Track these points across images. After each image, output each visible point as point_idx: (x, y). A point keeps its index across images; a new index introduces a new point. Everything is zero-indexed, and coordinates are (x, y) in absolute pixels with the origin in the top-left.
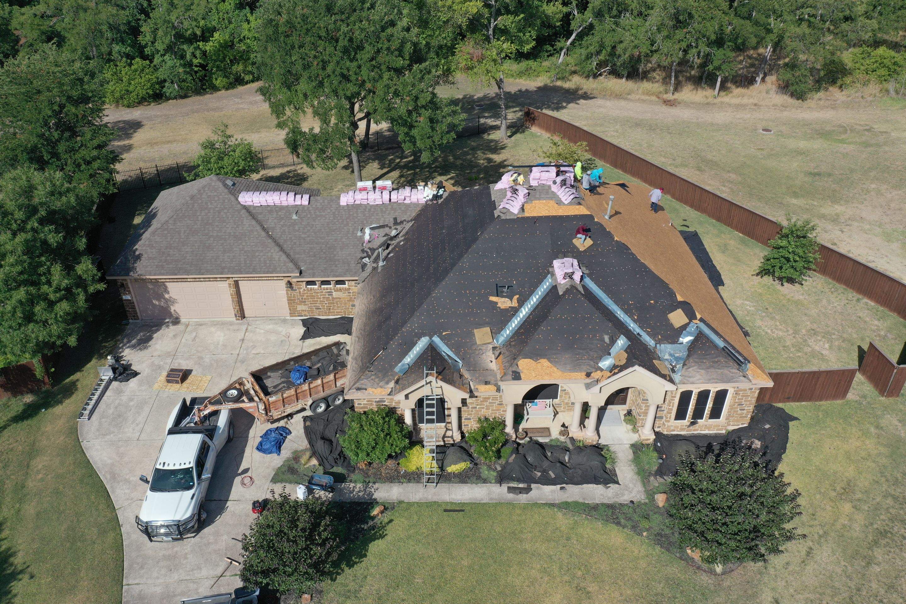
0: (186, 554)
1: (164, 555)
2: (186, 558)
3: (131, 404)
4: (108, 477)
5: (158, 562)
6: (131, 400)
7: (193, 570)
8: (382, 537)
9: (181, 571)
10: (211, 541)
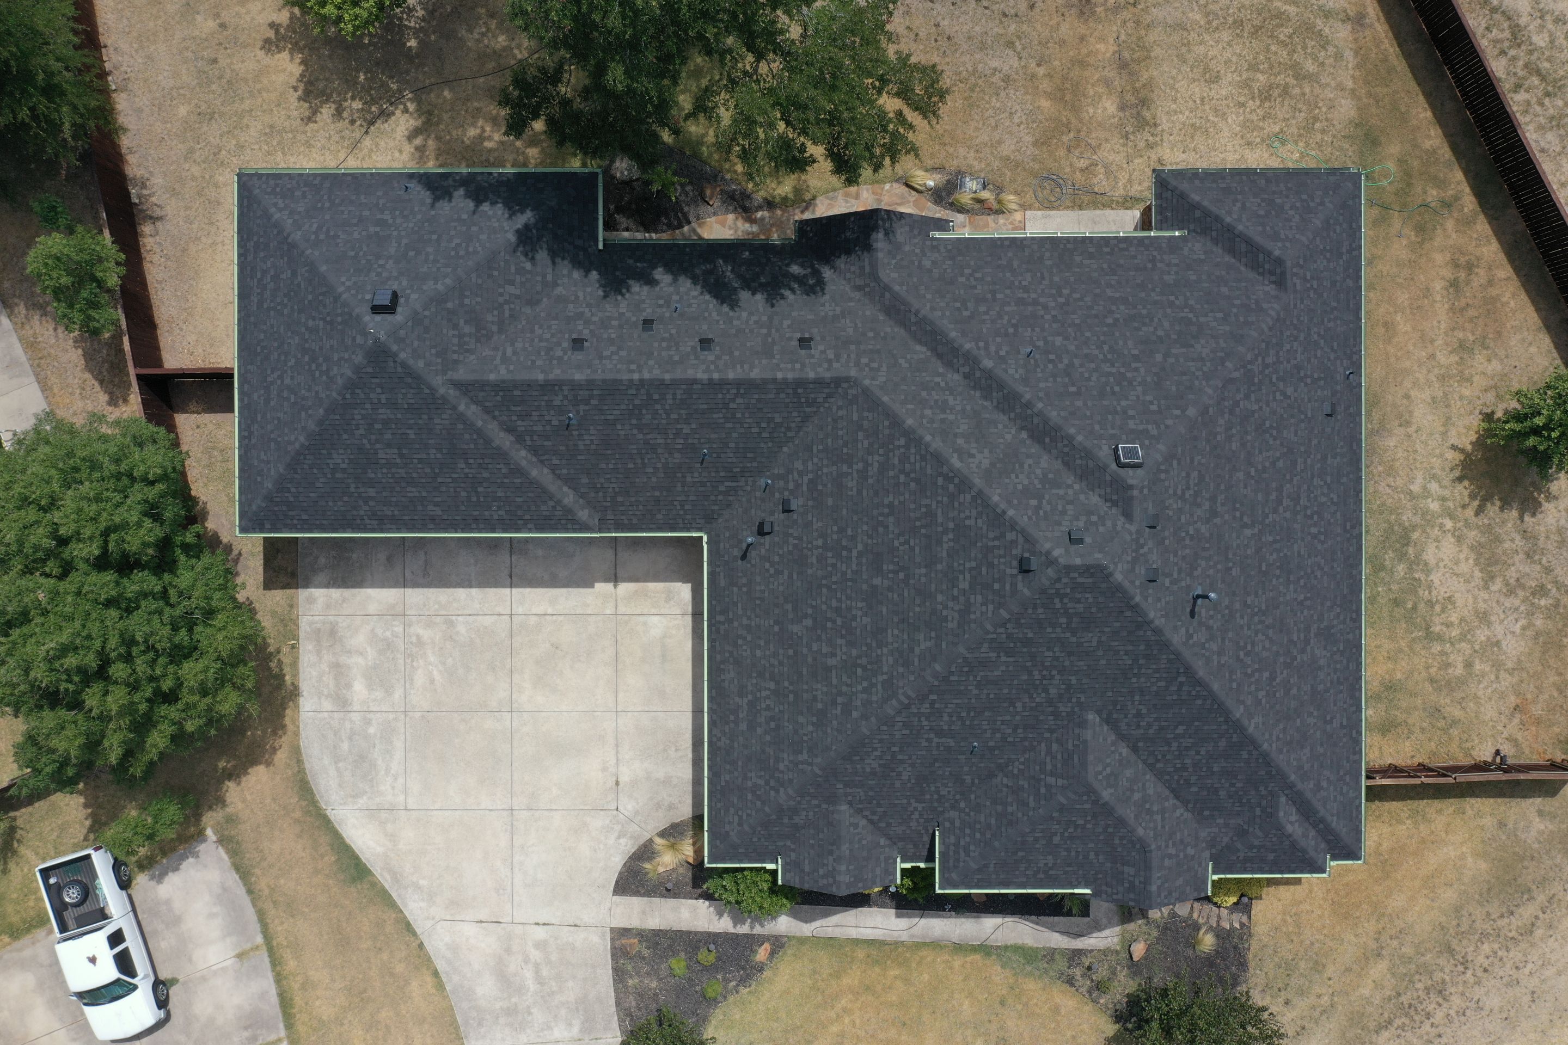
0: (529, 1007)
1: (501, 1008)
2: (530, 1013)
3: (371, 730)
4: (388, 877)
5: (497, 1018)
6: (368, 722)
7: (542, 1030)
9: (528, 1031)
10: (554, 989)
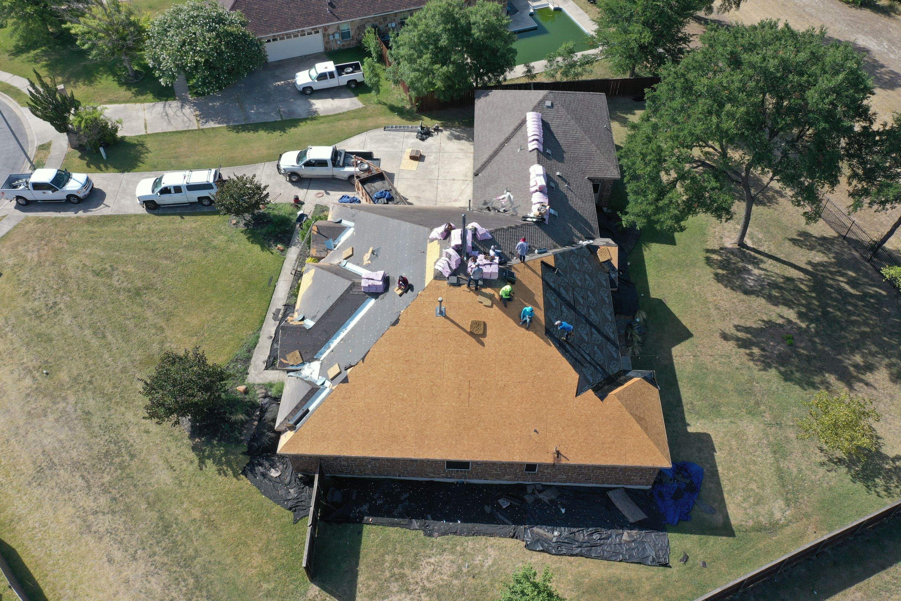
8: (263, 250)
